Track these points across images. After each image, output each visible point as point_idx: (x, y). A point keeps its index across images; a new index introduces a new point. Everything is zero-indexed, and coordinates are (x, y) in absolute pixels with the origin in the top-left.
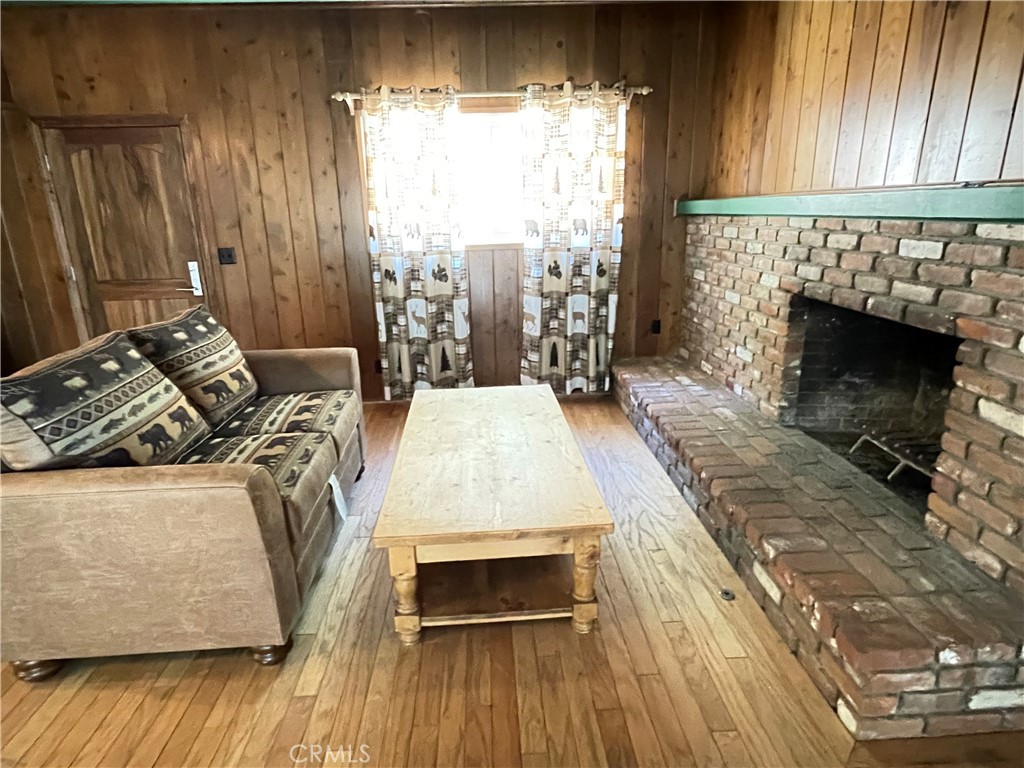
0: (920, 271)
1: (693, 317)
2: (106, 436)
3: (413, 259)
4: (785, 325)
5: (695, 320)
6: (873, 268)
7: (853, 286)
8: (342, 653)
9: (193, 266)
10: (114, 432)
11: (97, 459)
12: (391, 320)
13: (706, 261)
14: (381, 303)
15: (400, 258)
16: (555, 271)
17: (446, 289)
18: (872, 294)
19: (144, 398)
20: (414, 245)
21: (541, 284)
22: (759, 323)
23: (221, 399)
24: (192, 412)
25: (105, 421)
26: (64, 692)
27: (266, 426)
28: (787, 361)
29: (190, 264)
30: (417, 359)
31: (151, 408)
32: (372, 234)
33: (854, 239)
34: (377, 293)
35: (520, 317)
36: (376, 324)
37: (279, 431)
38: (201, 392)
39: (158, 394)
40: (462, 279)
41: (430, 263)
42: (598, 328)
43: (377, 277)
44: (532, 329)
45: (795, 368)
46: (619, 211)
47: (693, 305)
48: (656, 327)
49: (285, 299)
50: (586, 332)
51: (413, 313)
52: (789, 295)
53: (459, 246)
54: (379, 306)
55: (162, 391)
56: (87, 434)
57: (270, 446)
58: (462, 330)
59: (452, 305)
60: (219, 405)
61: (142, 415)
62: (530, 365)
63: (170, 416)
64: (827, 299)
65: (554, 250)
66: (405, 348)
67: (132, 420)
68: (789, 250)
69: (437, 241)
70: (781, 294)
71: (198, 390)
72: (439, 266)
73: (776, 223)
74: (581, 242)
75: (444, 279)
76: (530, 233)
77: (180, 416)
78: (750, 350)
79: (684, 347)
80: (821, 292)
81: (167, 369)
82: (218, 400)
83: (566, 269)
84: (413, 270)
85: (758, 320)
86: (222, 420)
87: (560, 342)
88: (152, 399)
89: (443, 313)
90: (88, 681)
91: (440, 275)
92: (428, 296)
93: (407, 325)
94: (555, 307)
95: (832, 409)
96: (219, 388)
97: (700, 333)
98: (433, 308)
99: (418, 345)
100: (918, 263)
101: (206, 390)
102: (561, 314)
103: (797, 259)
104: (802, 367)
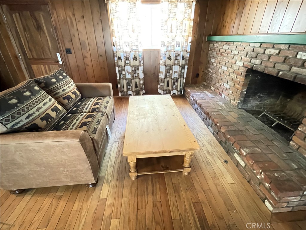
1: (209, 73)
2: (28, 120)
3: (127, 54)
4: (244, 78)
5: (210, 74)
6: (284, 62)
7: (274, 67)
8: (113, 183)
9: (58, 54)
10: (30, 118)
11: (26, 128)
12: (121, 72)
13: (216, 56)
14: (117, 67)
15: (123, 53)
16: (170, 58)
17: (137, 63)
18: (281, 70)
19: (41, 105)
20: (127, 49)
21: (165, 62)
22: (233, 77)
23: (69, 101)
24: (60, 107)
25: (27, 115)
26: (27, 198)
27: (85, 110)
28: (242, 89)
29: (57, 53)
30: (128, 84)
31: (44, 108)
32: (114, 45)
33: (277, 51)
34: (116, 64)
35: (159, 72)
36: (116, 74)
37: (89, 112)
38: (62, 99)
39: (46, 102)
40: (142, 60)
41: (132, 55)
42: (181, 75)
43: (116, 59)
44: (162, 76)
45: (244, 91)
46: (190, 39)
47: (210, 70)
48: (197, 75)
49: (88, 65)
50: (178, 77)
51: (127, 70)
52: (247, 69)
53: (141, 49)
54: (117, 68)
55: (48, 101)
56: (20, 120)
57: (86, 118)
58: (142, 76)
59: (138, 68)
60: (69, 103)
61: (41, 111)
62: (161, 87)
63: (52, 110)
64: (262, 71)
65: (169, 51)
66: (125, 81)
67: (37, 113)
68: (249, 54)
69: (134, 48)
70: (243, 68)
71: (61, 98)
72: (134, 56)
73: (244, 45)
74: (178, 49)
75: (136, 60)
76: (163, 46)
77: (55, 109)
78: (229, 85)
79: (205, 82)
80: (260, 69)
81: (50, 92)
82: (68, 101)
83: (173, 57)
84: (126, 57)
85: (233, 76)
86: (70, 108)
87: (170, 80)
88: (44, 105)
89: (136, 71)
90: (34, 194)
91: (135, 59)
92: (132, 65)
93: (125, 74)
94: (169, 69)
95: (253, 104)
96: (68, 98)
97: (211, 78)
98: (133, 69)
99: (129, 80)
100: (305, 61)
101: (64, 98)
102: (171, 72)
103: (252, 57)
104: (246, 91)
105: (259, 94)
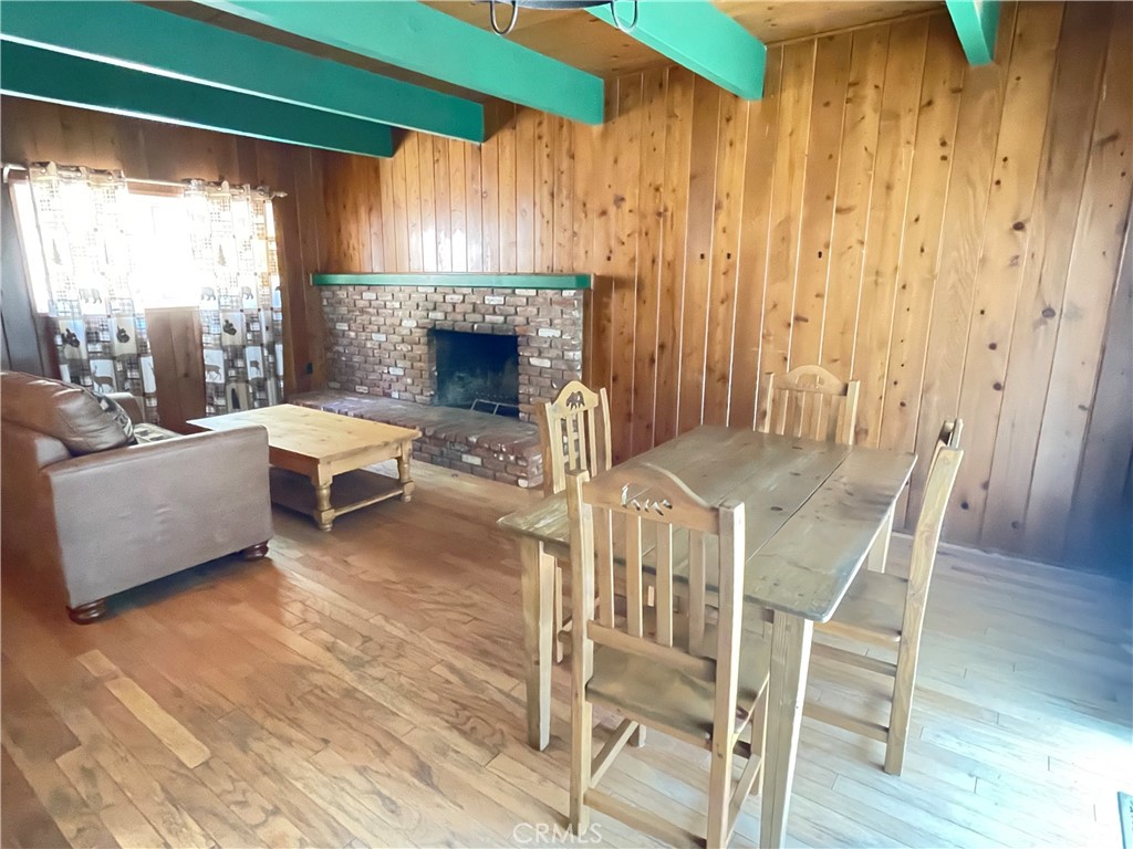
0: (497, 310)
4: (426, 347)
6: (474, 311)
7: (465, 320)
13: (349, 316)
14: (66, 366)
16: (229, 329)
17: (130, 348)
18: (475, 323)
21: (220, 339)
22: (405, 349)
28: (430, 369)
33: (461, 297)
34: (61, 355)
42: (271, 370)
45: (434, 371)
46: (276, 281)
48: (310, 368)
52: (426, 330)
53: (140, 310)
54: (64, 368)
58: (150, 385)
59: (139, 363)
64: (451, 329)
65: (227, 311)
68: (421, 304)
70: (419, 330)
73: (408, 290)
74: (251, 305)
75: (126, 339)
76: (206, 297)
78: (401, 368)
79: (335, 380)
80: (447, 325)
84: (88, 334)
87: (241, 388)
89: (126, 371)
92: (115, 356)
95: (455, 392)
98: (121, 367)
100: (494, 307)
102: (240, 363)
103: (428, 310)
104: (437, 370)
105: (457, 374)
